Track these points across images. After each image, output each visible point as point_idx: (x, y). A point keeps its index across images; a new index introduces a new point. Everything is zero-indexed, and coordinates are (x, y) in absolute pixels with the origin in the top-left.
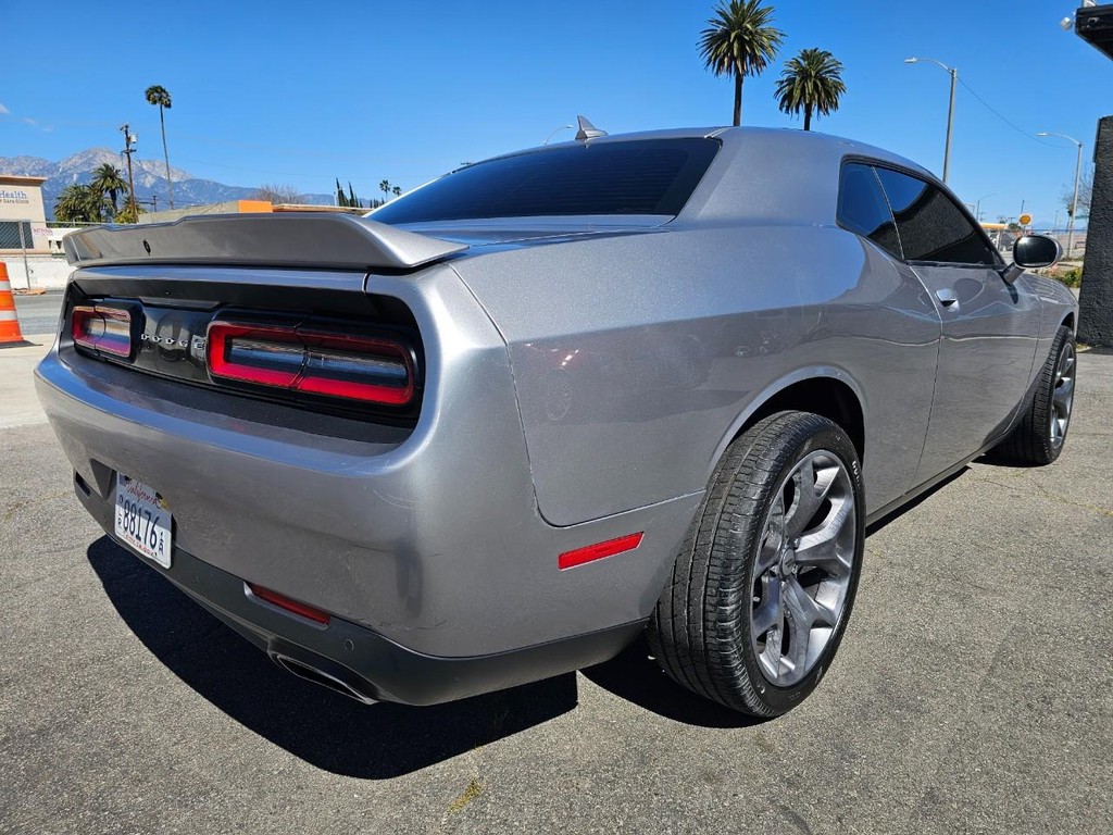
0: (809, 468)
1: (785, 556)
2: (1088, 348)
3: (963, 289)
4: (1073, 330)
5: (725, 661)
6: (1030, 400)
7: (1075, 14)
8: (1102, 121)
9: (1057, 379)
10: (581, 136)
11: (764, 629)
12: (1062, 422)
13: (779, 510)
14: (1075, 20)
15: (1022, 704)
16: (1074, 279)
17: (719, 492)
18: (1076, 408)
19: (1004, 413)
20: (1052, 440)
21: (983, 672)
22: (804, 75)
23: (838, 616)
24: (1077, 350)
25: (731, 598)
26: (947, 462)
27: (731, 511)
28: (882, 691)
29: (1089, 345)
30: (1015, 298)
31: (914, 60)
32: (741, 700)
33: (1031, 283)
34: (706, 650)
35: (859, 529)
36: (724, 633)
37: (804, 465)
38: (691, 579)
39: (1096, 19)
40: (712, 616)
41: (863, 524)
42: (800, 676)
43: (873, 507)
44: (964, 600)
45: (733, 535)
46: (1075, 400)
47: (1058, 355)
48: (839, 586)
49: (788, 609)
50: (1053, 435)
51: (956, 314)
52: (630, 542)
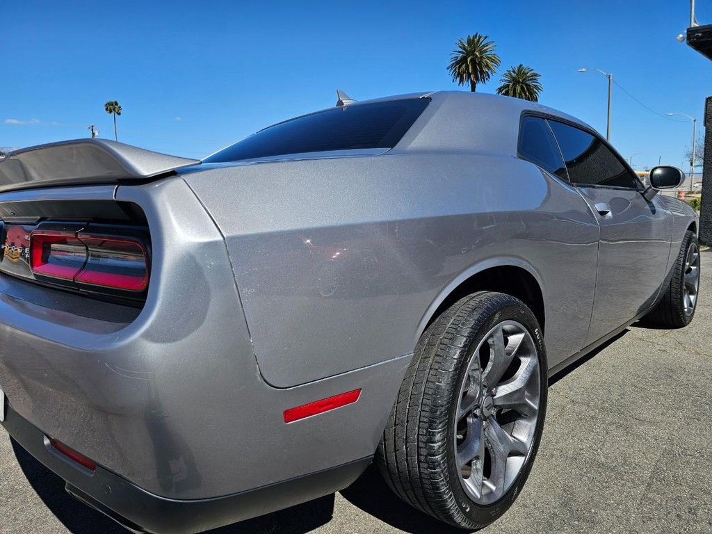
0: (500, 334)
1: (485, 401)
2: (708, 248)
3: (615, 204)
4: (696, 233)
5: (435, 487)
6: (668, 283)
7: (686, 32)
8: (708, 99)
9: (686, 268)
10: (340, 103)
11: (467, 460)
12: (692, 297)
13: (476, 366)
14: (686, 36)
15: (674, 513)
16: (696, 205)
17: (429, 353)
18: (702, 286)
19: (650, 292)
20: (686, 310)
21: (642, 487)
22: (515, 81)
23: (529, 446)
24: (701, 250)
25: (438, 437)
26: (611, 326)
27: (437, 367)
28: (565, 505)
29: (708, 246)
30: (654, 212)
31: (584, 70)
32: (450, 517)
33: (665, 201)
34: (421, 478)
35: (543, 380)
36: (433, 465)
37: (496, 331)
38: (408, 421)
39: (700, 34)
40: (424, 452)
41: (546, 376)
42: (500, 495)
43: (553, 363)
44: (627, 429)
45: (438, 387)
46: (701, 283)
47: (686, 251)
48: (529, 424)
49: (489, 443)
50: (686, 306)
51: (610, 221)
52: (352, 397)
